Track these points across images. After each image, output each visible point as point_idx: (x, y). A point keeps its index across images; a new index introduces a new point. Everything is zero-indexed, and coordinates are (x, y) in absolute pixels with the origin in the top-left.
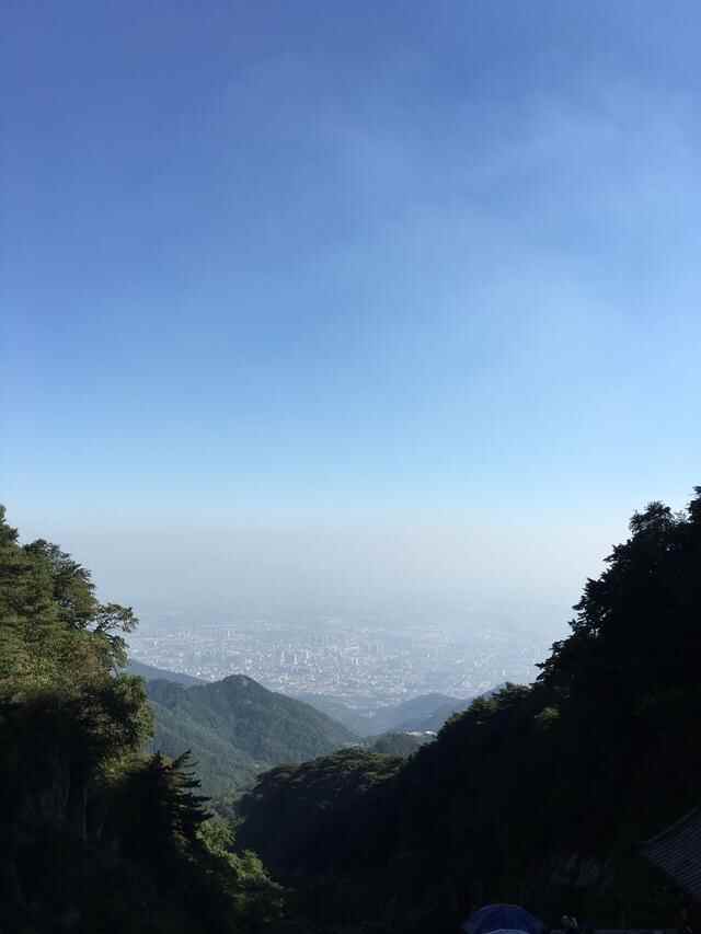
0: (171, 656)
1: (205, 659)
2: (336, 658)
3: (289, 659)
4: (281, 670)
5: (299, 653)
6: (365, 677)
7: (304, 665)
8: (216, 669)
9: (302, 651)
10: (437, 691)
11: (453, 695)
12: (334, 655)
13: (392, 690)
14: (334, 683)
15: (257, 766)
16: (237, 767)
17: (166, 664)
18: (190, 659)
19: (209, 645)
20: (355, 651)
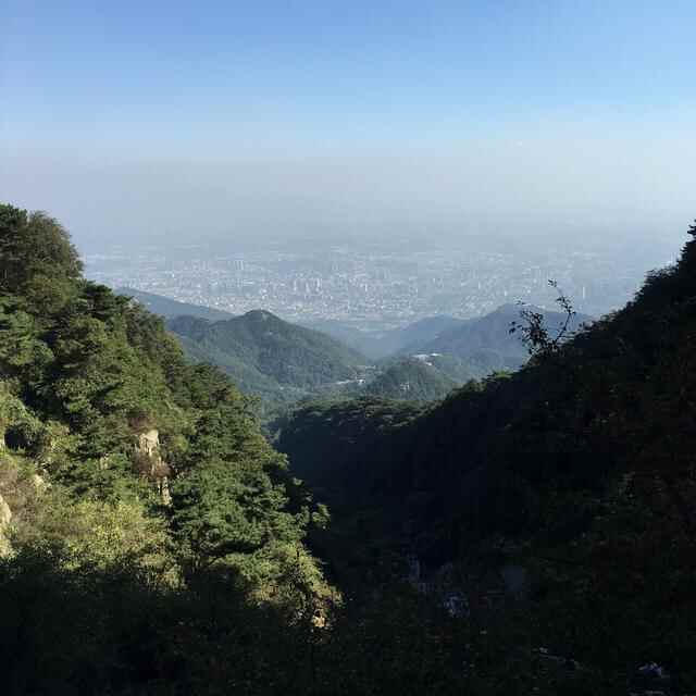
0: (189, 287)
1: (222, 290)
2: (346, 285)
3: (302, 287)
4: (296, 298)
5: (310, 282)
6: (375, 302)
7: (316, 293)
8: (233, 299)
9: (312, 279)
10: (442, 313)
11: (457, 316)
12: (344, 282)
13: (400, 314)
14: (346, 308)
15: (282, 388)
16: (265, 391)
17: (185, 295)
18: (208, 290)
19: (224, 276)
20: (364, 277)
